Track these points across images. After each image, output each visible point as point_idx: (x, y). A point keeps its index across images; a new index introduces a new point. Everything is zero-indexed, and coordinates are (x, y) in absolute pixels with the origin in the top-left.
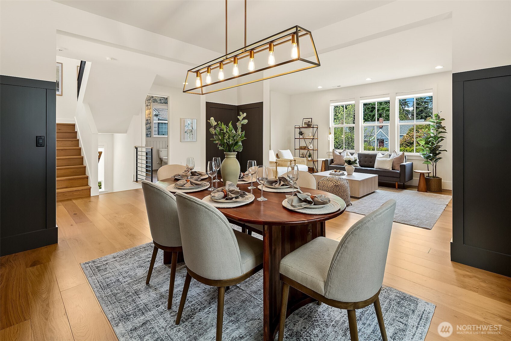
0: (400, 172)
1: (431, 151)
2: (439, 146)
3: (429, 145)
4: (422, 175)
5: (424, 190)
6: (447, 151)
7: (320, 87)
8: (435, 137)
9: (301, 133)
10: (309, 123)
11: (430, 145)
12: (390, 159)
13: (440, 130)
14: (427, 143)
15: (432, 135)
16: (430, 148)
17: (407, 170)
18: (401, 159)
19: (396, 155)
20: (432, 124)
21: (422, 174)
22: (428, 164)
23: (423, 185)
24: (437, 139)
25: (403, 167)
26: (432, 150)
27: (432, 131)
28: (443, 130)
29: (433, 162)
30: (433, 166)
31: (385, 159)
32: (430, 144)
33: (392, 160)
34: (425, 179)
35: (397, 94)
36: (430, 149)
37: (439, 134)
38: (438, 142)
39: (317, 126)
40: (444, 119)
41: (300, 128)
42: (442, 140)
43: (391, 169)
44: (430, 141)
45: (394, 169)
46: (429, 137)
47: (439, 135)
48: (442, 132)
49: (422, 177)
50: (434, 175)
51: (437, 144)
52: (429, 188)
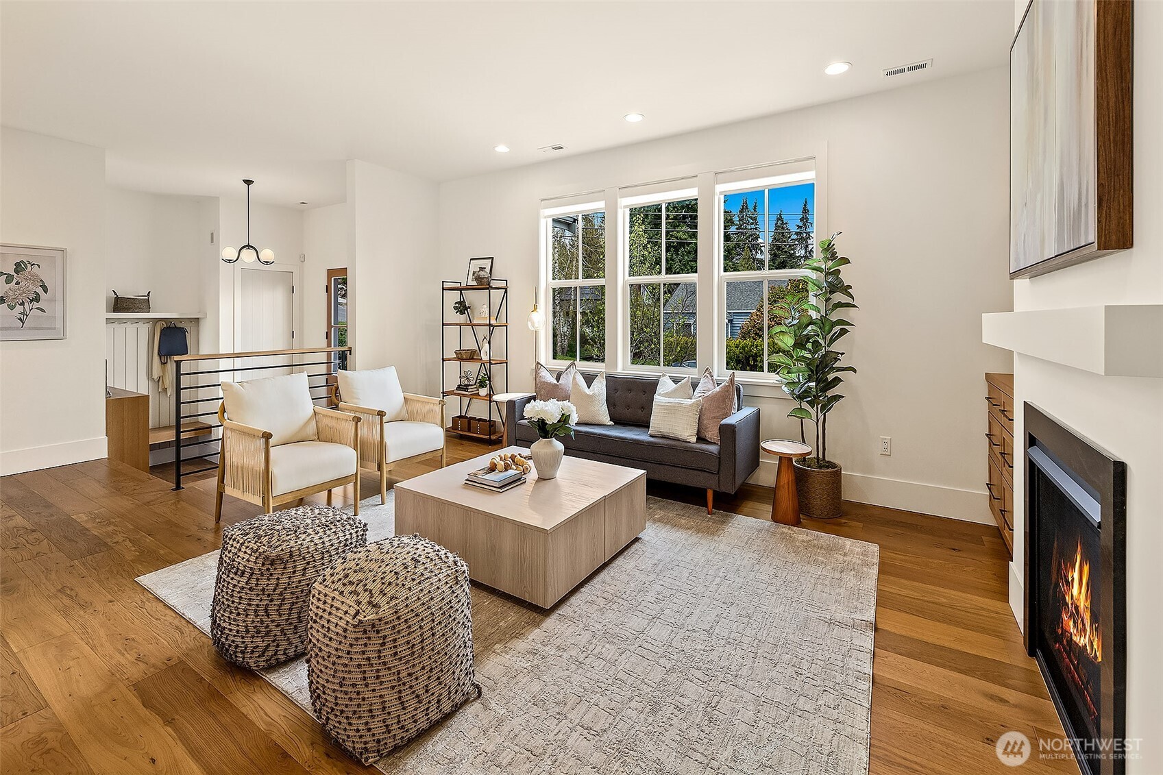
0: (719, 453)
1: (812, 371)
2: (834, 355)
3: (806, 349)
4: (785, 462)
5: (790, 516)
6: (854, 371)
7: (502, 149)
8: (823, 323)
9: (462, 308)
10: (482, 273)
11: (809, 350)
12: (693, 400)
13: (838, 297)
14: (799, 344)
15: (814, 315)
16: (809, 362)
17: (742, 442)
18: (724, 402)
19: (710, 386)
20: (813, 275)
21: (785, 460)
22: (802, 418)
23: (787, 498)
24: (827, 328)
25: (728, 432)
26: (814, 369)
27: (813, 300)
28: (844, 299)
29: (817, 413)
30: (817, 424)
31: (677, 400)
32: (809, 346)
33: (697, 404)
34: (795, 472)
35: (719, 175)
36: (808, 365)
37: (833, 310)
38: (832, 341)
39: (503, 284)
40: (845, 261)
41: (461, 290)
42: (843, 332)
43: (694, 439)
44: (808, 338)
45: (703, 436)
46: (805, 321)
47: (834, 317)
48: (840, 305)
49: (784, 468)
50: (821, 456)
51: (829, 346)
52: (807, 504)
